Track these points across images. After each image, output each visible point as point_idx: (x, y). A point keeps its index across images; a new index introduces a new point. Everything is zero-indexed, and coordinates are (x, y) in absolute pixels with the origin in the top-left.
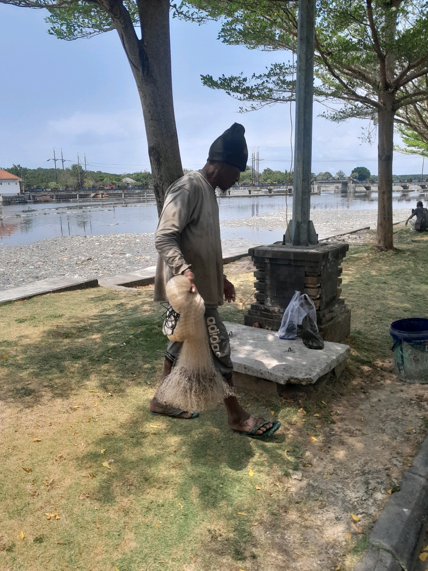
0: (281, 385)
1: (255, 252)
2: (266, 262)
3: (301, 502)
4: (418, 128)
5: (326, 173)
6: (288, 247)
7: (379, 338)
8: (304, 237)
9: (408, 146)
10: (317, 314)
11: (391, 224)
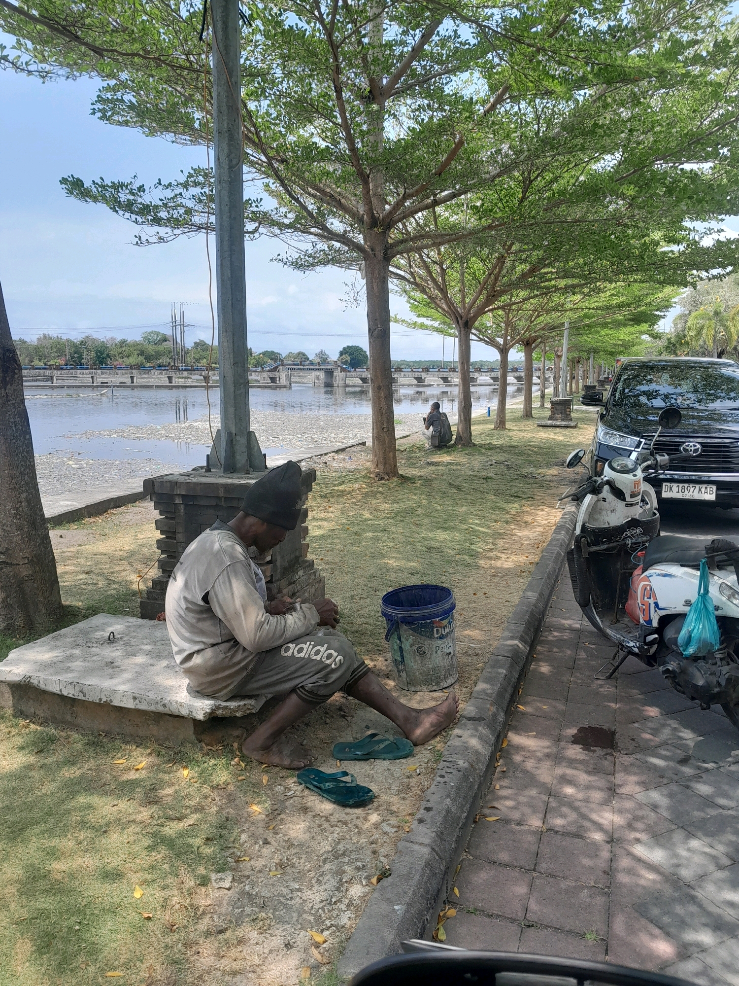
0: (200, 721)
1: (156, 485)
2: (177, 502)
3: (227, 929)
4: (427, 290)
5: (299, 353)
6: (215, 476)
7: (371, 621)
8: (241, 459)
9: (418, 316)
10: (268, 589)
11: (393, 438)
